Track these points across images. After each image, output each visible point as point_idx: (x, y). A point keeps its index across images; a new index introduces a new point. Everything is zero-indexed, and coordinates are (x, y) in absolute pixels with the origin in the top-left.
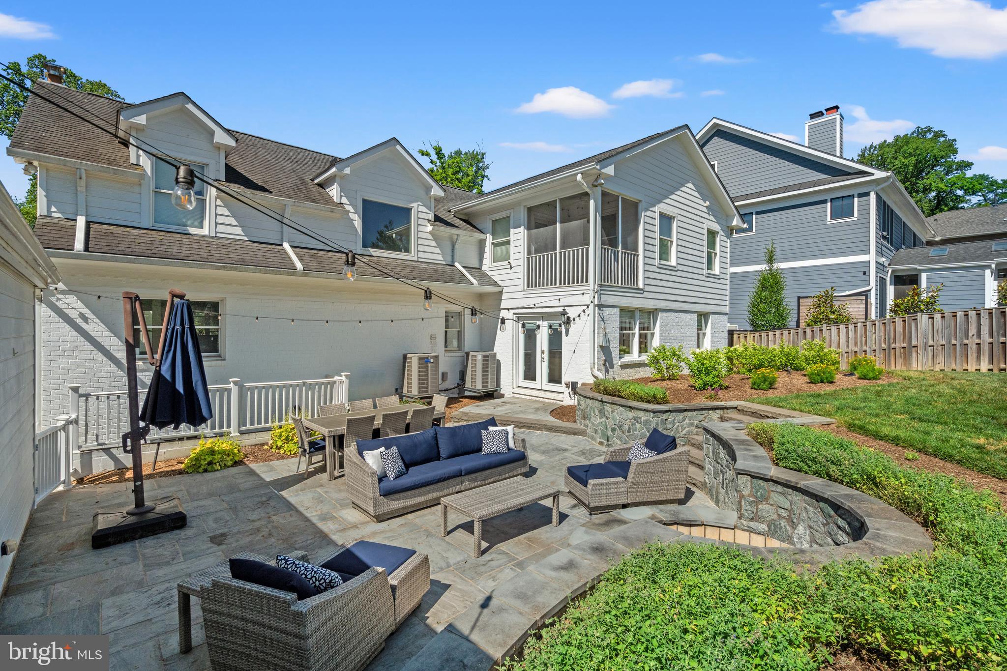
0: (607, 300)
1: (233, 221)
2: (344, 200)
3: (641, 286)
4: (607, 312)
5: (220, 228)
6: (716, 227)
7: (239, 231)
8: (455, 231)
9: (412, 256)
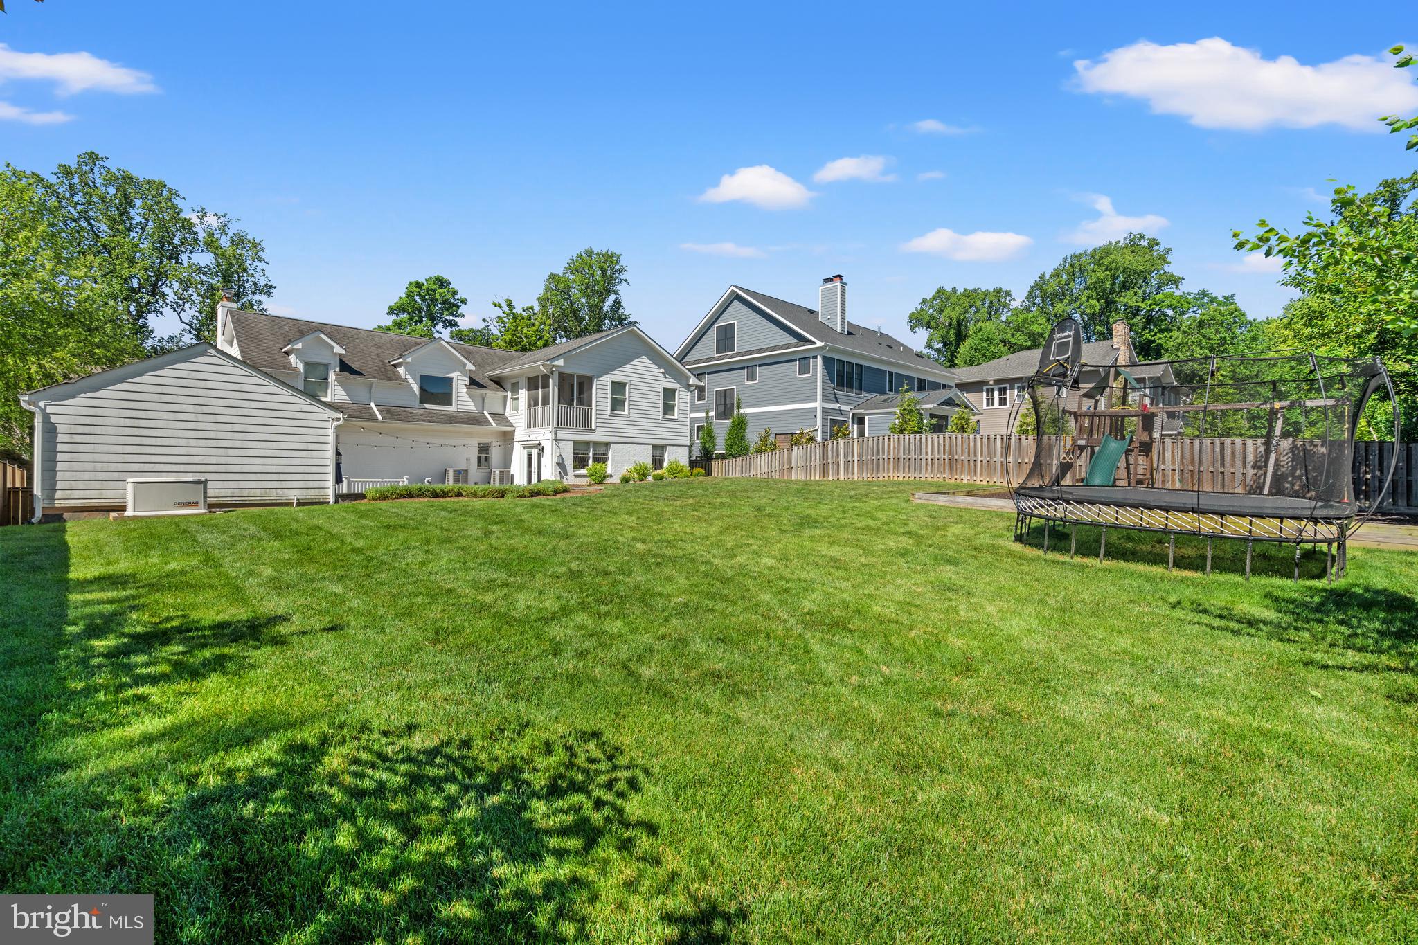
0: (560, 436)
1: (344, 393)
2: (408, 376)
3: (593, 427)
4: (562, 444)
5: (337, 397)
6: (675, 385)
7: (347, 398)
8: (483, 391)
9: (453, 408)
